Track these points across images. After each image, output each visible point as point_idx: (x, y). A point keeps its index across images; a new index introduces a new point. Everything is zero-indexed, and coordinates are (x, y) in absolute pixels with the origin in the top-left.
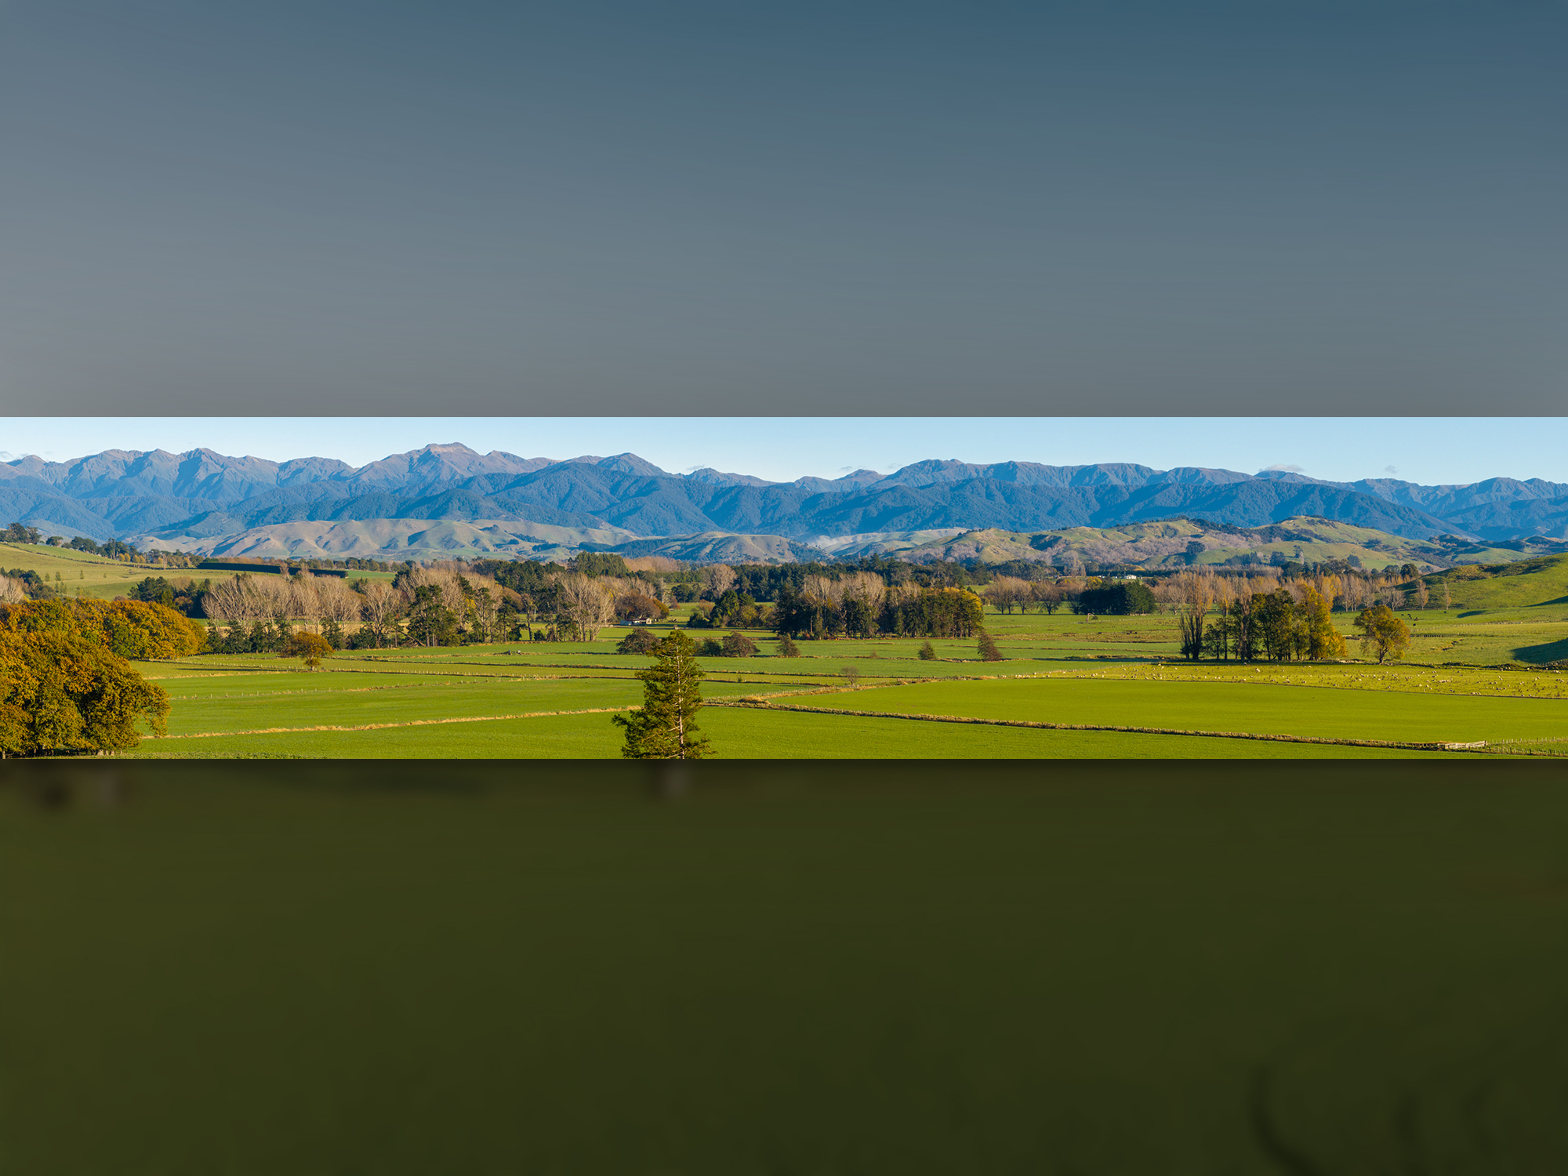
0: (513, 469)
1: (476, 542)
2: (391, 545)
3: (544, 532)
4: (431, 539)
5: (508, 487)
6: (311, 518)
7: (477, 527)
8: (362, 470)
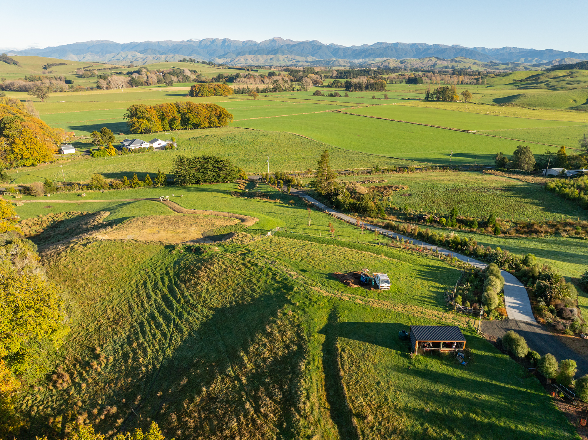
0: (291, 43)
1: (284, 60)
2: (266, 61)
3: (298, 58)
4: (274, 59)
5: (291, 47)
6: (250, 54)
7: (284, 57)
8: (260, 43)
